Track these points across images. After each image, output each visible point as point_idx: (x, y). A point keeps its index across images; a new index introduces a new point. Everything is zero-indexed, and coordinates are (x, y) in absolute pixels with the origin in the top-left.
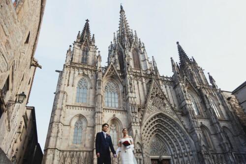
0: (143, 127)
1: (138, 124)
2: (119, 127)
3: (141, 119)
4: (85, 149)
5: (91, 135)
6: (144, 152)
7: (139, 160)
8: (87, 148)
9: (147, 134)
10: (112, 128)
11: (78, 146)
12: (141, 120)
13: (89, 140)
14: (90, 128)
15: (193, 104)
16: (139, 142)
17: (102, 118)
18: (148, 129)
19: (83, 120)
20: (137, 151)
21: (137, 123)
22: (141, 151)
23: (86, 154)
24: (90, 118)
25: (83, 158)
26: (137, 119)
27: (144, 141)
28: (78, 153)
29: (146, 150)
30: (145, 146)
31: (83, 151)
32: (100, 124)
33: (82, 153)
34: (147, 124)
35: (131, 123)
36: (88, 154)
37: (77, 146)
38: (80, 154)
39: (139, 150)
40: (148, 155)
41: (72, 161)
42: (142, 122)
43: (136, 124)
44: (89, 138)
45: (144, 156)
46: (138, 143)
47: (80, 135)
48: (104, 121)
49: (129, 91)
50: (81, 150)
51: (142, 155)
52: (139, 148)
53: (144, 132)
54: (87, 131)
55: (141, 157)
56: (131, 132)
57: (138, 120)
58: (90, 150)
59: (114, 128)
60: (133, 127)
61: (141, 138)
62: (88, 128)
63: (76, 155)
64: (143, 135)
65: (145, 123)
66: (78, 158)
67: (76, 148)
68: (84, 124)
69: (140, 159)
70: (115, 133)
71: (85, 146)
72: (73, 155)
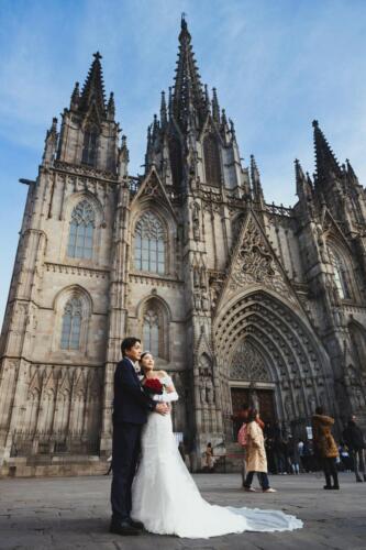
0: (218, 320)
1: (208, 314)
2: (165, 317)
3: (215, 301)
4: (86, 362)
5: (100, 332)
6: (216, 374)
7: (204, 391)
8: (91, 359)
9: (225, 336)
10: (148, 318)
11: (72, 353)
12: (214, 305)
13: (95, 342)
14: (99, 317)
15: (336, 272)
16: (207, 351)
17: (125, 296)
18: (228, 325)
19: (83, 299)
20: (202, 371)
21: (204, 311)
22: (210, 371)
23: (89, 373)
24: (99, 294)
25: (81, 380)
26: (206, 302)
27: (218, 351)
28: (72, 369)
29: (221, 370)
30: (220, 361)
31: (83, 366)
32: (120, 309)
33: (79, 370)
34: (228, 313)
35: (191, 310)
36: (93, 371)
37: (69, 354)
38: (74, 373)
39: (206, 369)
40: (225, 381)
41: (57, 386)
42: (216, 308)
43: (201, 313)
44: (97, 338)
45: (217, 382)
46: (204, 354)
47: (75, 329)
48: (129, 303)
49: (191, 236)
50: (78, 362)
51: (213, 381)
52: (207, 366)
53: (220, 330)
54: (91, 324)
55: (210, 384)
56: (190, 329)
57: (207, 305)
58: (95, 363)
59: (153, 319)
60: (195, 319)
61: (212, 345)
62: (93, 316)
63: (67, 373)
64: (217, 338)
65: (222, 312)
66: (72, 380)
67: (68, 358)
68: (86, 307)
69: (208, 390)
70: (155, 329)
71: (86, 354)
72: (60, 372)
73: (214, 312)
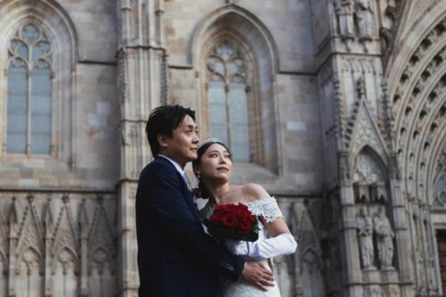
0: (400, 62)
1: (373, 48)
2: (262, 62)
3: (389, 13)
4: (72, 182)
5: (102, 108)
6: (398, 198)
7: (368, 242)
8: (83, 174)
9: (419, 102)
10: (219, 68)
11: (38, 163)
12: (387, 24)
13: (91, 133)
14: (96, 70)
16: (373, 143)
17: (158, 13)
18: (426, 75)
19: (50, 26)
20: (362, 192)
21: (363, 40)
22: (381, 192)
23: (82, 206)
24: (91, 10)
25: (64, 225)
26: (366, 18)
27: (401, 141)
28: (39, 200)
29: (411, 188)
30: (406, 166)
31: (65, 193)
32: (147, 48)
33: (57, 203)
34: (426, 43)
35: (328, 41)
36: (90, 204)
37: (28, 163)
38: (46, 208)
39: (372, 188)
40: (423, 214)
42: (394, 31)
43: (356, 48)
44: (94, 121)
45: (401, 216)
46: (367, 150)
47: (38, 103)
48: (170, 31)
50: (54, 183)
51: (390, 216)
52: (374, 178)
53: (406, 89)
54: (78, 89)
55: (383, 224)
56: (328, 89)
57: (370, 24)
58: (99, 184)
59: (233, 68)
60: (339, 63)
61: (386, 126)
62: (80, 68)
63: (29, 209)
64: (398, 108)
65: (410, 41)
66: (42, 226)
67: (28, 174)
68: (60, 47)
69: (377, 238)
70: (238, 94)
71: (70, 163)
72: (12, 210)
73: (388, 41)
